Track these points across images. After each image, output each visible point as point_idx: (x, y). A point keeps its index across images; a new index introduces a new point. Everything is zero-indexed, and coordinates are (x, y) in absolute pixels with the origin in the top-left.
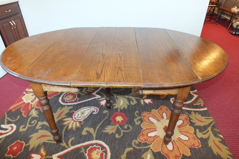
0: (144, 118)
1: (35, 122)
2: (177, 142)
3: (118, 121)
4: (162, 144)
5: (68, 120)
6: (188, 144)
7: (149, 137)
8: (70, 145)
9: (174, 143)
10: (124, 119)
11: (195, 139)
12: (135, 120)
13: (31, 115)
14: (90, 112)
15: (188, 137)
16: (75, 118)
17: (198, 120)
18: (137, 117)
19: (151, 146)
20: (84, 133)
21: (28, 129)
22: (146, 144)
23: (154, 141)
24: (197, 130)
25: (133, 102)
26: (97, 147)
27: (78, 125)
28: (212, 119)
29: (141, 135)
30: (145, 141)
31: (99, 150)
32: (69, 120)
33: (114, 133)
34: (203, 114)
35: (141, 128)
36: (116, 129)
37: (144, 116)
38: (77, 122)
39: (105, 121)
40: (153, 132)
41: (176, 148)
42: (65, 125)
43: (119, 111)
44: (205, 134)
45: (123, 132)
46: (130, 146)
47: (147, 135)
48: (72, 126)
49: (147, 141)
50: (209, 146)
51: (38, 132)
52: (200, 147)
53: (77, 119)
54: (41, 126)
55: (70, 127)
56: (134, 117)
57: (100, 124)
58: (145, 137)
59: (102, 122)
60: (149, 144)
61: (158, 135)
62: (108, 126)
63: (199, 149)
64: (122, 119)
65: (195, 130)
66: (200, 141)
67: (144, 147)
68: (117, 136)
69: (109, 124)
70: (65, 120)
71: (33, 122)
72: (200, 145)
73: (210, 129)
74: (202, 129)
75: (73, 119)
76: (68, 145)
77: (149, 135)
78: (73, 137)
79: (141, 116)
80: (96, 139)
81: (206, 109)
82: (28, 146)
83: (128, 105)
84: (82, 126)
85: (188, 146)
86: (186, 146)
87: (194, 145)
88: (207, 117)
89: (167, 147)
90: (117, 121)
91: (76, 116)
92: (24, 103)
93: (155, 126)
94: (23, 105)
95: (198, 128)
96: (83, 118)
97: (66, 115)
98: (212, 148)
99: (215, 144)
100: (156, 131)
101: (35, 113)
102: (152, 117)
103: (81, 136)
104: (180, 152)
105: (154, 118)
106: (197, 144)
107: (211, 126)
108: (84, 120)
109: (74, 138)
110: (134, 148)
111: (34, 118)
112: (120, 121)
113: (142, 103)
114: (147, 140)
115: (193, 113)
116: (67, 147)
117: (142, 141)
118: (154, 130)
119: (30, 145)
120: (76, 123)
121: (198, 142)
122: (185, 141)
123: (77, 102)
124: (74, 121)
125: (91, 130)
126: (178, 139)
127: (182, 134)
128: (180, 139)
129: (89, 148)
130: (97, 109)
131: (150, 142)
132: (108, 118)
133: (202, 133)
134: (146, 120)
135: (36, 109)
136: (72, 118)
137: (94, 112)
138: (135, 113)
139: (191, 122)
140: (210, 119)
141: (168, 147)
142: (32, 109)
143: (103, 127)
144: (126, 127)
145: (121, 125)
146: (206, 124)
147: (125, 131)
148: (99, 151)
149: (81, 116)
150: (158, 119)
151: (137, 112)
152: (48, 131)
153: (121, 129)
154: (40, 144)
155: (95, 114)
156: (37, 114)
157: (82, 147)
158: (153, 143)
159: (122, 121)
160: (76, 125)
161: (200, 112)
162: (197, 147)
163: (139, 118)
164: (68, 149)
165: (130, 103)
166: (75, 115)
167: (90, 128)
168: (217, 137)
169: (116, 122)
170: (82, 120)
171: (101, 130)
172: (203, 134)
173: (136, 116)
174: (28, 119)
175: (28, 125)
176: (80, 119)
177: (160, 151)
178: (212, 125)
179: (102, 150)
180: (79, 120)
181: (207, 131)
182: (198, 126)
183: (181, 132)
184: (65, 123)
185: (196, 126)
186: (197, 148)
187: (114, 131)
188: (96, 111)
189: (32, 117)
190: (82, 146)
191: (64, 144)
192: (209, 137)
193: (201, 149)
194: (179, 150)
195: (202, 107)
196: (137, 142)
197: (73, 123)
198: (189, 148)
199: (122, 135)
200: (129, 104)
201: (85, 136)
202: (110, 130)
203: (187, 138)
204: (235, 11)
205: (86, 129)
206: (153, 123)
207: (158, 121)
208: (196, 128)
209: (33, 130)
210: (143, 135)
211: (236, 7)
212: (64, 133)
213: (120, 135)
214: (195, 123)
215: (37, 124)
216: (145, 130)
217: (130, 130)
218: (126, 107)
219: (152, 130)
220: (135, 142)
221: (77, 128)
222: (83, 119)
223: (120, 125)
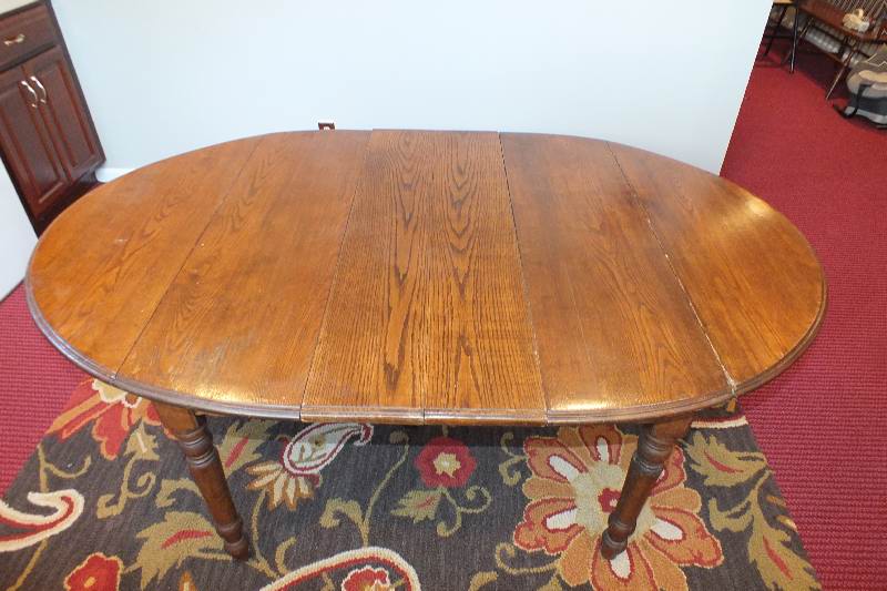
0: (534, 462)
1: (149, 480)
2: (646, 548)
3: (444, 474)
4: (595, 556)
5: (268, 473)
6: (683, 554)
7: (549, 531)
8: (282, 568)
9: (634, 551)
10: (464, 466)
11: (704, 536)
12: (503, 468)
13: (132, 454)
14: (344, 437)
15: (680, 527)
16: (292, 464)
17: (715, 464)
18: (508, 457)
19: (558, 564)
20: (328, 521)
21: (127, 509)
22: (540, 559)
23: (567, 543)
24: (713, 503)
26: (376, 571)
27: (305, 490)
28: (762, 460)
29: (525, 525)
30: (538, 546)
31: (384, 582)
32: (272, 472)
33: (431, 517)
34: (734, 440)
35: (525, 500)
36: (436, 502)
37: (533, 454)
38: (301, 480)
39: (397, 472)
40: (562, 511)
41: (640, 570)
42: (260, 490)
43: (445, 432)
44: (737, 516)
45: (464, 515)
46: (487, 564)
47: (544, 523)
48: (284, 494)
49: (544, 548)
50: (751, 560)
51: (165, 520)
52: (719, 563)
53: (299, 465)
54: (172, 495)
55: (277, 498)
56: (497, 457)
57: (382, 485)
58: (539, 532)
59: (388, 476)
60: (552, 559)
61: (580, 524)
62: (411, 494)
63: (716, 569)
64: (458, 465)
65: (705, 502)
66: (721, 540)
67: (535, 570)
68: (442, 530)
69: (413, 486)
70: (257, 469)
71: (142, 481)
72: (718, 558)
73: (753, 496)
74: (730, 497)
75: (285, 469)
76: (274, 566)
77: (552, 523)
78: (289, 538)
79: (523, 454)
80: (373, 543)
81: (742, 422)
82: (135, 572)
84: (318, 493)
85: (680, 562)
86: (675, 561)
87: (699, 559)
88: (745, 454)
89: (610, 566)
90: (439, 472)
91: (295, 457)
92: (102, 405)
93: (570, 491)
94: (97, 415)
95: (715, 496)
96: (319, 461)
97: (257, 450)
98: (760, 567)
99: (771, 553)
100: (574, 507)
101: (146, 446)
102: (560, 456)
103: (319, 532)
104: (653, 582)
105: (565, 460)
106: (711, 554)
107: (757, 487)
108: (322, 472)
109: (292, 540)
110: (501, 572)
111: (143, 466)
112: (451, 474)
114: (545, 544)
115: (698, 437)
116: (271, 573)
117: (528, 546)
118: (568, 505)
119: (140, 569)
120: (297, 483)
121: (715, 544)
122: (670, 542)
124: (291, 474)
125: (353, 510)
126: (647, 538)
127: (662, 518)
128: (653, 538)
129: (349, 577)
130: (366, 427)
131: (556, 550)
132: (407, 460)
133: (728, 513)
134: (539, 469)
135: (149, 430)
136: (282, 462)
137: (356, 437)
139: (692, 474)
140: (754, 459)
141: (614, 568)
142: (134, 427)
143: (393, 495)
144: (470, 495)
145: (455, 486)
146: (743, 478)
147: (470, 511)
148: (382, 586)
149: (314, 457)
150: (582, 464)
151: (509, 436)
152: (199, 515)
153: (454, 502)
154: (176, 564)
155: (359, 448)
156: (154, 450)
157: (324, 575)
158: (564, 554)
159: (456, 473)
160: (298, 489)
161: (723, 435)
162: (709, 563)
163: (517, 459)
164: (277, 582)
166: (290, 452)
167: (347, 500)
168: (777, 529)
169: (437, 478)
170: (315, 471)
171: (386, 509)
172: (729, 517)
173: (506, 451)
174: (123, 467)
175: (125, 494)
176: (311, 468)
177: (588, 582)
178: (761, 481)
179: (392, 582)
180: (305, 469)
181: (743, 505)
182: (715, 486)
183: (660, 513)
184: (258, 484)
185: (709, 488)
186: (708, 568)
187: (430, 512)
188: (362, 433)
189: (136, 461)
190: (325, 569)
191: (261, 564)
192: (750, 529)
193: (725, 573)
194: (651, 576)
195: (730, 416)
196: (511, 551)
197: (286, 484)
198: (685, 569)
199: (459, 523)
201: (333, 530)
202: (416, 505)
203: (677, 534)
205: (333, 505)
206: (562, 479)
207: (582, 469)
208: (708, 493)
209: (146, 512)
210: (530, 525)
212: (260, 521)
213: (450, 524)
214: (706, 477)
215: (157, 488)
216: (538, 504)
217: (484, 507)
219: (561, 505)
220: (503, 552)
221: (303, 503)
222: (321, 468)
223: (450, 489)
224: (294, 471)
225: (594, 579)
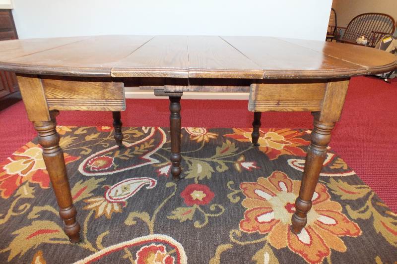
0: (247, 192)
1: (26, 206)
2: (316, 229)
3: (197, 200)
4: (289, 235)
5: (96, 202)
6: (338, 230)
7: (259, 223)
8: (99, 246)
9: (310, 230)
10: (208, 196)
11: (348, 222)
12: (230, 196)
13: (19, 196)
14: (140, 185)
15: (333, 218)
16: (111, 198)
17: (345, 191)
18: (232, 191)
19: (267, 238)
20: (129, 222)
21: (9, 221)
22: (256, 236)
23: (271, 228)
24: (348, 207)
25: (220, 168)
26: (158, 246)
27: (117, 208)
28: (368, 188)
29: (245, 221)
30: (254, 230)
31: (163, 251)
32: (99, 201)
33: (190, 219)
34: (351, 181)
35: (244, 209)
36: (193, 212)
37: (245, 189)
38: (115, 204)
39: (170, 200)
40: (266, 213)
41: (316, 239)
42: (90, 210)
43: (196, 181)
44: (363, 212)
45: (209, 217)
46: (225, 240)
47: (256, 219)
48: (105, 210)
49: (258, 231)
50: (378, 232)
51: (32, 225)
52: (360, 234)
53: (115, 198)
54: (38, 213)
55: (100, 212)
56: (226, 191)
57: (162, 205)
58: (255, 224)
59: (165, 201)
60: (264, 236)
61: (277, 219)
62: (177, 209)
63: (360, 238)
64: (205, 195)
65: (344, 207)
66: (358, 224)
67: (254, 242)
68: (197, 225)
69: (179, 205)
70: (89, 200)
71: (21, 207)
72: (359, 232)
73: (369, 203)
74: (358, 204)
75: (106, 199)
76: (95, 246)
77: (260, 219)
78: (105, 231)
79: (240, 189)
80: (156, 232)
81: (353, 173)
82: (6, 252)
83: (212, 173)
84: (124, 210)
85: (338, 235)
86: (334, 234)
87: (348, 232)
88: (359, 186)
89: (298, 238)
90: (194, 198)
91: (112, 194)
92: (7, 175)
93: (269, 204)
94: (3, 179)
95: (348, 204)
96: (125, 196)
97: (91, 192)
98: (384, 235)
99: (387, 228)
100: (272, 211)
101: (28, 192)
102: (260, 189)
103: (124, 228)
104: (325, 245)
105: (263, 191)
106: (354, 230)
107: (370, 199)
108: (128, 200)
109: (107, 232)
110: (234, 244)
111: (24, 201)
112: (201, 199)
113: (238, 168)
114: (258, 229)
115: (332, 180)
116: (93, 249)
117: (249, 230)
118: (268, 210)
119: (9, 251)
120: (113, 205)
121: (356, 226)
122: (330, 225)
123: (114, 170)
124: (109, 202)
125: (145, 217)
126: (316, 224)
127: (322, 215)
128: (320, 224)
129: (141, 250)
130: (153, 181)
131: (265, 231)
132: (176, 194)
133: (358, 211)
134: (250, 195)
135: (31, 185)
136: (104, 196)
137: (148, 185)
138: (228, 185)
139: (333, 195)
140: (364, 188)
141: (300, 239)
142: (22, 184)
143: (167, 209)
144: (212, 208)
145: (204, 205)
146: (361, 196)
147: (213, 215)
148: (162, 254)
149: (123, 194)
150: (273, 193)
151: (231, 182)
152: (53, 222)
153: (203, 211)
154: (34, 246)
155: (149, 190)
156: (33, 194)
157: (126, 249)
158: (270, 233)
159: (203, 199)
160: (113, 208)
161: (344, 179)
162: (355, 234)
163: (237, 192)
164: (96, 254)
165: (215, 169)
166: (110, 192)
167: (141, 212)
168: (387, 217)
169: (192, 201)
170: (123, 200)
171: (163, 216)
172: (359, 213)
173: (230, 188)
174: (12, 202)
175: (10, 213)
176: (121, 199)
177: (287, 247)
178: (371, 197)
179: (168, 250)
180: (118, 199)
181: (365, 207)
182: (347, 200)
183: (320, 212)
184: (89, 207)
185: (344, 201)
186: (355, 237)
187: (190, 216)
188: (151, 184)
189: (20, 199)
190: (126, 246)
191: (87, 245)
192: (372, 218)
193: (364, 238)
194: (323, 242)
195: (346, 171)
196: (238, 233)
197: (106, 207)
198: (342, 238)
199: (207, 221)
200: (213, 171)
201: (132, 226)
202: (181, 214)
203: (333, 222)
204: (362, 42)
205: (133, 215)
206: (264, 199)
207: (273, 195)
208: (344, 203)
209: (22, 221)
210: (248, 220)
211: (363, 37)
212: (89, 224)
213: (202, 222)
214: (341, 196)
215: (31, 210)
216: (251, 211)
217: (221, 213)
218: (209, 176)
219: (264, 210)
220: (234, 233)
221: (115, 215)
222: (127, 198)
223: (200, 206)
224: (111, 200)
225: (290, 245)
